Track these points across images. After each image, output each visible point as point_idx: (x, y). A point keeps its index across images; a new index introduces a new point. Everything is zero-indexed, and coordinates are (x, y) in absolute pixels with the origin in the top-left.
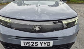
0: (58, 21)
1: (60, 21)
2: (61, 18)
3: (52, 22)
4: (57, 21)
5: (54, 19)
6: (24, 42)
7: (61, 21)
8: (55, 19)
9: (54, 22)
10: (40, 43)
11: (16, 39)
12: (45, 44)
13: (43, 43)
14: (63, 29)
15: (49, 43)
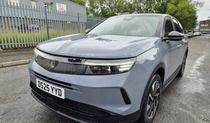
0: (76, 59)
1: (78, 59)
2: (83, 55)
3: (67, 59)
4: (74, 59)
5: (72, 55)
7: (81, 59)
8: (74, 55)
9: (71, 59)
10: (51, 87)
11: (35, 75)
12: (56, 91)
13: (54, 88)
14: (84, 74)
15: (60, 91)
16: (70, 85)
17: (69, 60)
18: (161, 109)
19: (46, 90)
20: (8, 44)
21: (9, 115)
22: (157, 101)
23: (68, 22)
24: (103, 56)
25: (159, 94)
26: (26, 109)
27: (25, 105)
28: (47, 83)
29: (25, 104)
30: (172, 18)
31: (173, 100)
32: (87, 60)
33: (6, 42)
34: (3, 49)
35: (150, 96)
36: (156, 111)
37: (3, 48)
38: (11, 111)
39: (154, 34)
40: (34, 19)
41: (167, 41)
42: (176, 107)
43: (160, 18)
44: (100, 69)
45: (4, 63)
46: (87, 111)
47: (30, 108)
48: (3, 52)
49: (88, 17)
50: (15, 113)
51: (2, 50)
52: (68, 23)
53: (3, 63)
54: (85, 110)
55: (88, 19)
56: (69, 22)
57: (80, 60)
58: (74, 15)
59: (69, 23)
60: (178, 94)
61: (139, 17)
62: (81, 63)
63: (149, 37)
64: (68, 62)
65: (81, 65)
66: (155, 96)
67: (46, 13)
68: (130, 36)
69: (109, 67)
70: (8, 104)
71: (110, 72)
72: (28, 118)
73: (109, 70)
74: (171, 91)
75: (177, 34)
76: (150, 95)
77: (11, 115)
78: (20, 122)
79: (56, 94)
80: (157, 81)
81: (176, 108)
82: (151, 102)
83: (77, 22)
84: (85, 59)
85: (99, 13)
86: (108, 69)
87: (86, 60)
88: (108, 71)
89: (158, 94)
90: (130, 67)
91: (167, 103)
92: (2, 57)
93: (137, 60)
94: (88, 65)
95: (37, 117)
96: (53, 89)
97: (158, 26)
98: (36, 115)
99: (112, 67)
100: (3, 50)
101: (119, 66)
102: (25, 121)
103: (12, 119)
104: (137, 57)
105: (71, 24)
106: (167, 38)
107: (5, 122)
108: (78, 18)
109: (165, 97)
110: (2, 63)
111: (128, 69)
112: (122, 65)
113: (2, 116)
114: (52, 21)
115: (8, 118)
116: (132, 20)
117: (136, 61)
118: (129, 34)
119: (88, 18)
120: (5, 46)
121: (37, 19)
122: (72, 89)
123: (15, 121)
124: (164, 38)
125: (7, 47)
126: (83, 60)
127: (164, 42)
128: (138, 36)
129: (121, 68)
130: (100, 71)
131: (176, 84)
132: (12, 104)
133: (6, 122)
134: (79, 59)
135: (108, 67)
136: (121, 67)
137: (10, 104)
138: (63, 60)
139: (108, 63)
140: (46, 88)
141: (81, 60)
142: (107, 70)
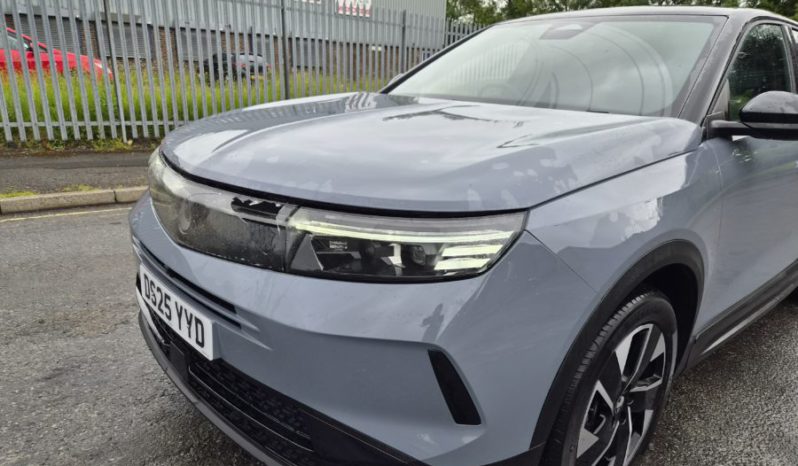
1: (270, 202)
2: (289, 186)
3: (228, 198)
5: (251, 181)
7: (278, 205)
8: (257, 183)
9: (243, 198)
10: (176, 304)
12: (189, 323)
13: (183, 312)
14: (286, 268)
15: (199, 326)
16: (231, 307)
17: (236, 203)
18: (671, 446)
19: (162, 311)
20: (150, 123)
21: (67, 384)
22: (648, 414)
23: (373, 48)
24: (369, 199)
25: (659, 382)
26: (132, 367)
27: (131, 353)
28: (165, 290)
29: (134, 350)
30: (786, 27)
31: (745, 411)
32: (302, 211)
33: (144, 115)
34: (135, 141)
35: (598, 395)
36: (636, 455)
37: (135, 135)
38: (79, 367)
39: (669, 100)
40: (259, 35)
41: (735, 138)
42: (748, 449)
43: (716, 25)
44: (356, 255)
45: (123, 190)
46: (292, 425)
47: (144, 367)
48: (131, 152)
49: (450, 30)
50: (89, 378)
51: (130, 142)
52: (374, 52)
53: (119, 190)
54: (285, 420)
55: (449, 36)
56: (380, 49)
57: (274, 205)
58: (392, 21)
59: (380, 53)
60: (777, 385)
61: (615, 23)
62: (275, 218)
63: (640, 115)
64: (231, 211)
65: (275, 226)
66: (636, 389)
67: (283, 11)
68: (555, 107)
69: (397, 251)
70: (81, 340)
71: (398, 272)
72: (124, 406)
73: (396, 259)
74: (745, 364)
75: (788, 104)
76: (599, 387)
77: (74, 385)
78: (93, 416)
79: (190, 336)
80: (650, 326)
81: (749, 455)
82: (607, 416)
83: (397, 48)
84: (294, 207)
85: (499, 11)
86: (392, 255)
87: (299, 207)
88: (392, 267)
89: (657, 380)
90: (491, 255)
91: (707, 422)
92: (122, 169)
93: (528, 228)
94: (306, 233)
95: (156, 406)
96: (180, 315)
97: (697, 62)
98: (153, 397)
99: (407, 250)
100: (133, 144)
101: (438, 246)
102: (110, 416)
103: (70, 401)
104: (532, 212)
105: (386, 53)
106: (735, 124)
107: (44, 407)
108: (404, 29)
109: (707, 394)
110: (117, 190)
111: (480, 263)
112: (452, 245)
113: (43, 384)
114: (309, 43)
115: (59, 393)
116: (581, 35)
117: (524, 230)
118: (552, 100)
119: (452, 33)
120: (140, 128)
121: (267, 36)
122: (237, 325)
123: (76, 410)
124: (715, 123)
125: (146, 134)
126: (285, 210)
127: (712, 145)
128: (589, 110)
129: (446, 258)
130: (357, 260)
131: (776, 337)
132: (92, 341)
133: (47, 407)
134: (272, 202)
135: (392, 248)
136: (447, 252)
137: (86, 341)
138: (214, 202)
139: (391, 232)
140: (163, 307)
141: (280, 208)
142: (384, 259)
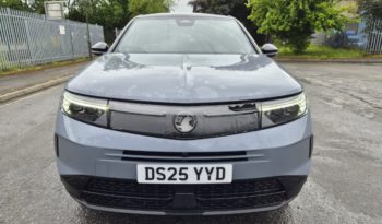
0: (243, 104)
4: (241, 105)
5: (230, 98)
6: (147, 169)
7: (253, 104)
9: (234, 106)
10: (195, 169)
11: (123, 158)
12: (210, 173)
13: (204, 170)
14: (260, 128)
15: (221, 171)
16: (244, 153)
17: (231, 108)
19: (175, 179)
28: (177, 166)
79: (209, 179)
87: (260, 102)
96: (199, 174)
126: (258, 104)
134: (248, 103)
140: (176, 176)
